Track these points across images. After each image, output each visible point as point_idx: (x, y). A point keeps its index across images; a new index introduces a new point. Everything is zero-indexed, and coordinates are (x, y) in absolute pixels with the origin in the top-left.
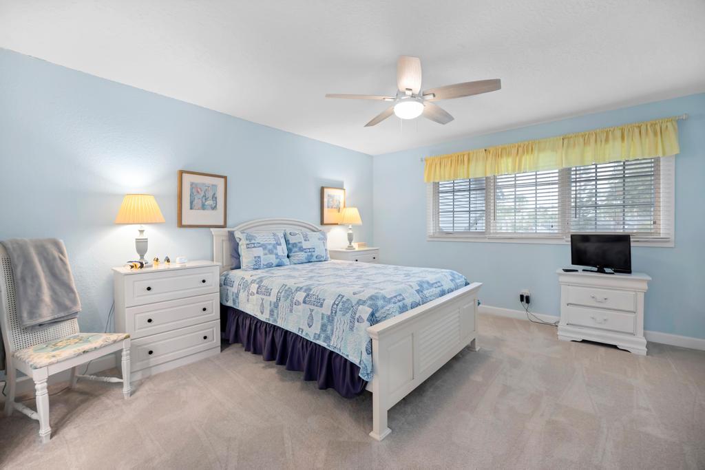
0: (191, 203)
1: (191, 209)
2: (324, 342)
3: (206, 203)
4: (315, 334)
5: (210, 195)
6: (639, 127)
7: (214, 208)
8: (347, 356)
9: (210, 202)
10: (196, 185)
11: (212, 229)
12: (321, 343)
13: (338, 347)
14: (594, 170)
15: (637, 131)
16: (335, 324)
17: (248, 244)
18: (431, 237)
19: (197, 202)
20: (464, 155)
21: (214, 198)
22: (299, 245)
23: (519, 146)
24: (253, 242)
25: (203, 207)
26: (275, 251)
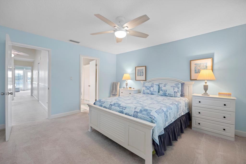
0: (138, 74)
1: (138, 76)
3: (141, 74)
5: (142, 72)
7: (143, 75)
9: (142, 74)
10: (139, 70)
11: (141, 81)
19: (139, 74)
21: (143, 73)
25: (140, 75)
26: (150, 89)
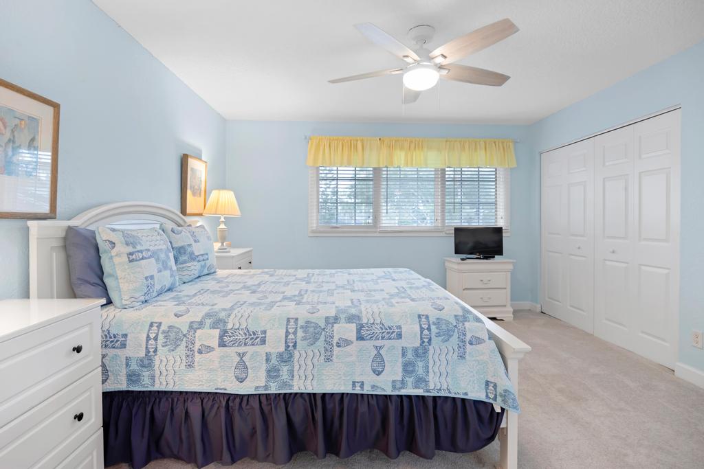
2: (416, 387)
4: (394, 381)
6: (495, 142)
8: (466, 394)
12: (410, 391)
13: (445, 387)
14: (460, 173)
15: (494, 145)
16: (430, 357)
17: (131, 254)
18: (313, 232)
20: (357, 141)
22: (189, 249)
23: (411, 142)
24: (139, 248)
